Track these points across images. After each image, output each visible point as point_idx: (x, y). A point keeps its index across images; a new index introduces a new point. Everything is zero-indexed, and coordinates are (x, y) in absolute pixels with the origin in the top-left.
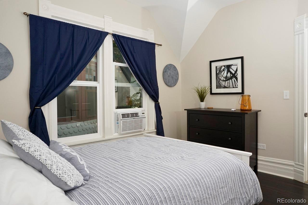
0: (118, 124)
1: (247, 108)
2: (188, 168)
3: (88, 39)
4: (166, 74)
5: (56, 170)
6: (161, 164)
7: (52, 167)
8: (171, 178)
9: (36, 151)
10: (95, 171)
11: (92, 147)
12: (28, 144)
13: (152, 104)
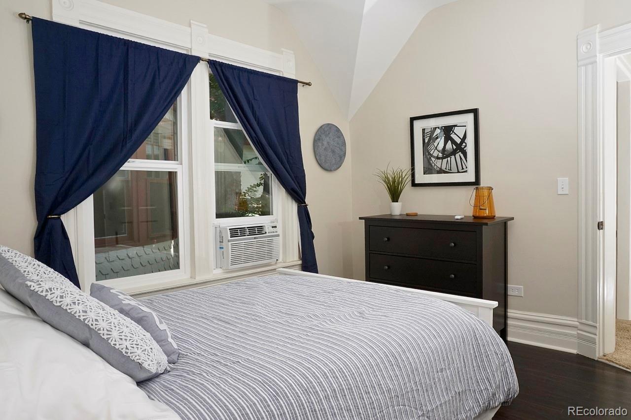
0: (222, 250)
1: (487, 213)
2: (375, 334)
3: (157, 71)
4: (320, 144)
5: (119, 340)
6: (321, 326)
7: (109, 335)
8: (344, 353)
9: (77, 303)
10: (188, 344)
11: (173, 298)
12: (57, 289)
13: (293, 208)
